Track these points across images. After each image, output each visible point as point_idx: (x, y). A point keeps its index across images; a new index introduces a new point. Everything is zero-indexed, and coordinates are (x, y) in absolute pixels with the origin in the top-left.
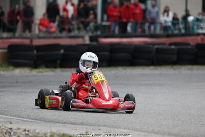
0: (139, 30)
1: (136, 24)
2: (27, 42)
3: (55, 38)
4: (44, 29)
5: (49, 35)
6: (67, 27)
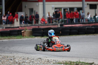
1: (77, 19)
2: (37, 27)
3: (47, 25)
4: (43, 22)
5: (45, 25)
6: (51, 21)
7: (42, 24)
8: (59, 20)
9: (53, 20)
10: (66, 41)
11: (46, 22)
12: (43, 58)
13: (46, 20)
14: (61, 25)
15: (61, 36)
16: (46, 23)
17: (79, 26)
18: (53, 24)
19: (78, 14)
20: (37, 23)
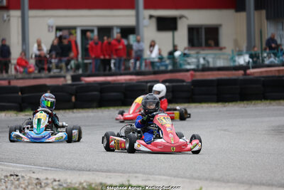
0: (123, 68)
1: (120, 60)
2: (5, 83)
3: (35, 78)
4: (22, 70)
5: (27, 76)
6: (46, 67)
7: (20, 76)
8: (68, 63)
9: (51, 63)
10: (89, 126)
11: (31, 70)
12: (23, 174)
13: (32, 62)
14: (74, 78)
15: (75, 111)
16: (30, 73)
17: (125, 80)
18: (52, 73)
19: (123, 45)
20: (4, 72)
